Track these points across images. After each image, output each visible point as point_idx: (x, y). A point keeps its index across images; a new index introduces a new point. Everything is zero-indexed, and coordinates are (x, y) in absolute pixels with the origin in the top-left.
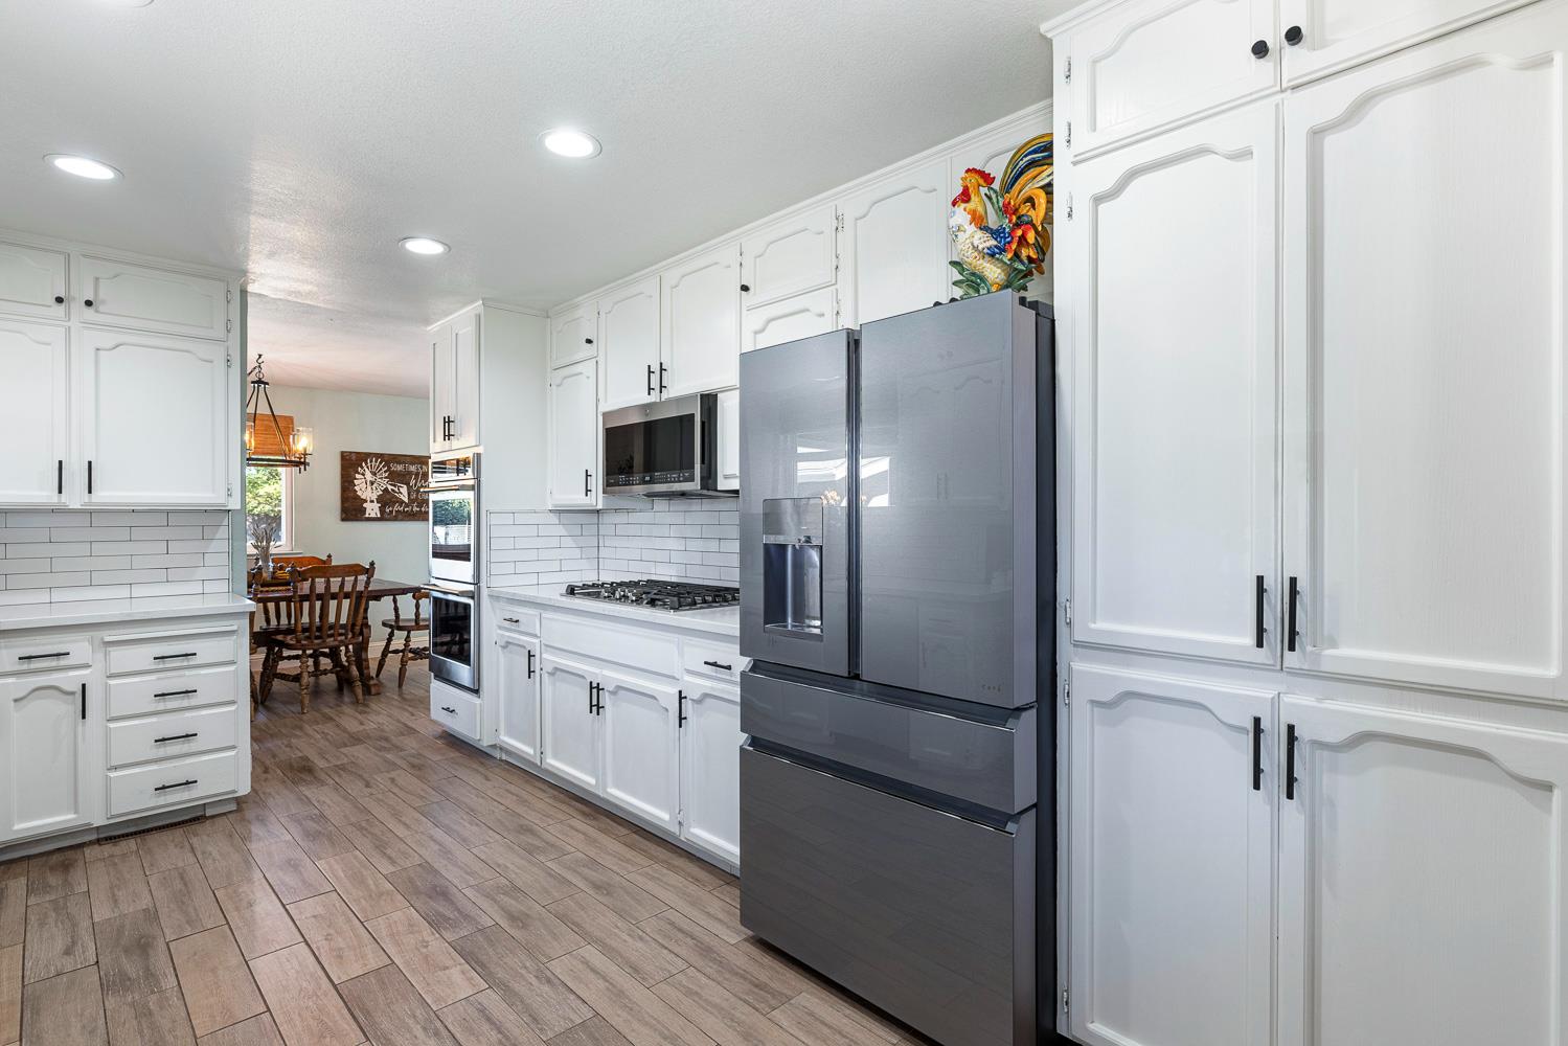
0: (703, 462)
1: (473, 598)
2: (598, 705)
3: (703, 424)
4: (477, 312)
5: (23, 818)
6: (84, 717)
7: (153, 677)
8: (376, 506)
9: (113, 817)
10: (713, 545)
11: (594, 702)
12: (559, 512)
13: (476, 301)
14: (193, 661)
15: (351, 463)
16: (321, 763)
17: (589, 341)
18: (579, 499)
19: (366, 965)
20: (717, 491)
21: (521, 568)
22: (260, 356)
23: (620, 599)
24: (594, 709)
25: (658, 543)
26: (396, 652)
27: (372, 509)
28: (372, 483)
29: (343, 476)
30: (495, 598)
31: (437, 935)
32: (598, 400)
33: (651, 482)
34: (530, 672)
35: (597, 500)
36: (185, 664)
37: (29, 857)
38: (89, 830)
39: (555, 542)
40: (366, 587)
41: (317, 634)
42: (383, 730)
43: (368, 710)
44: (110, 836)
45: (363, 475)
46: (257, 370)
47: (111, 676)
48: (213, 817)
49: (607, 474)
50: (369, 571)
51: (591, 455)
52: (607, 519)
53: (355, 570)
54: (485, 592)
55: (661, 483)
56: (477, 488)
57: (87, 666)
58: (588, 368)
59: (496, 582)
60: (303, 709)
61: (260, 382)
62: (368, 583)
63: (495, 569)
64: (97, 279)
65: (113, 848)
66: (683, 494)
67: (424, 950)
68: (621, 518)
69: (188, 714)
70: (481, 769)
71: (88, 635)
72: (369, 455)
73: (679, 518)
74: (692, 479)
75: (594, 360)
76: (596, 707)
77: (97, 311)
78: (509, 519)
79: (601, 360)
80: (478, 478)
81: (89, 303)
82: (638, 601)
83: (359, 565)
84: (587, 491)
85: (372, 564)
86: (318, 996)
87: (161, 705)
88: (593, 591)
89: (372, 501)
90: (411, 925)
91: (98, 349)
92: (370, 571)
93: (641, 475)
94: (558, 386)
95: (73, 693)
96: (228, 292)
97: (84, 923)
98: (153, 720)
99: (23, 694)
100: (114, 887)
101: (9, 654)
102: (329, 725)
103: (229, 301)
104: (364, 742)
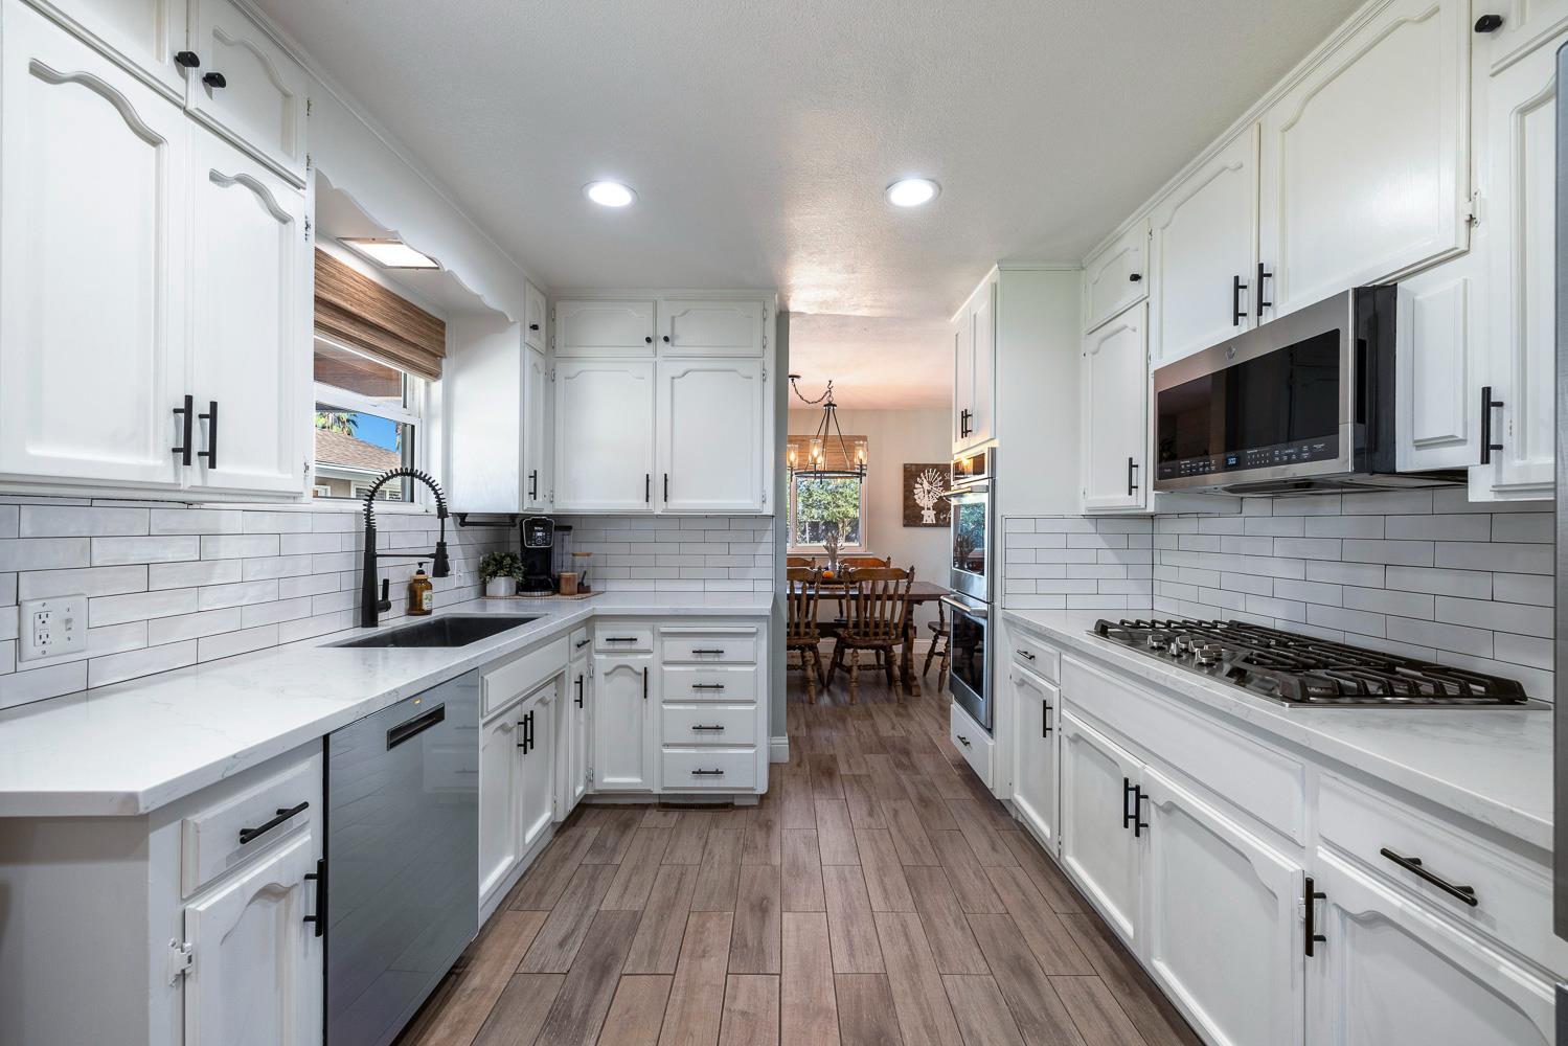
0: (1359, 416)
1: (986, 618)
2: (1137, 817)
3: (1360, 346)
4: (994, 281)
5: (614, 772)
6: (645, 697)
7: (693, 668)
8: (932, 513)
9: (664, 789)
10: (1372, 576)
11: (1132, 812)
12: (1097, 517)
13: (991, 266)
14: (723, 658)
15: (912, 474)
16: (843, 769)
17: (1135, 278)
18: (1120, 500)
20: (1393, 473)
21: (1044, 587)
22: (832, 381)
23: (1179, 656)
24: (1132, 822)
25: (1250, 565)
26: (940, 654)
27: (929, 516)
28: (929, 492)
29: (905, 486)
30: (1011, 622)
32: (1148, 358)
33: (1238, 466)
34: (1045, 729)
35: (1147, 499)
36: (716, 659)
37: (616, 806)
38: (649, 794)
39: (1090, 556)
40: (907, 591)
42: (908, 741)
44: (673, 804)
45: (922, 484)
46: (829, 393)
47: (665, 663)
48: (740, 807)
49: (1160, 461)
50: (909, 576)
51: (1138, 436)
52: (1166, 527)
53: (899, 574)
54: (999, 614)
55: (1260, 466)
56: (992, 489)
57: (648, 652)
58: (1136, 318)
59: (1011, 602)
60: (852, 700)
61: (830, 404)
62: (908, 588)
63: (1011, 587)
64: (673, 318)
65: (664, 819)
66: (1305, 485)
68: (1187, 526)
69: (719, 707)
70: (991, 829)
71: (650, 624)
72: (926, 466)
73: (1292, 527)
74: (1332, 453)
75: (1143, 304)
76: (1135, 821)
77: (673, 345)
78: (1029, 526)
79: (1154, 301)
80: (992, 478)
81: (666, 339)
82: (1211, 666)
83: (900, 570)
84: (1131, 487)
85: (912, 569)
87: (699, 696)
88: (1133, 634)
89: (929, 509)
91: (673, 378)
93: (1222, 456)
94: (1094, 353)
95: (640, 674)
96: (765, 310)
97: (593, 909)
98: (694, 707)
99: (609, 670)
100: (636, 869)
101: (601, 635)
102: (867, 722)
103: (764, 319)
104: (888, 752)
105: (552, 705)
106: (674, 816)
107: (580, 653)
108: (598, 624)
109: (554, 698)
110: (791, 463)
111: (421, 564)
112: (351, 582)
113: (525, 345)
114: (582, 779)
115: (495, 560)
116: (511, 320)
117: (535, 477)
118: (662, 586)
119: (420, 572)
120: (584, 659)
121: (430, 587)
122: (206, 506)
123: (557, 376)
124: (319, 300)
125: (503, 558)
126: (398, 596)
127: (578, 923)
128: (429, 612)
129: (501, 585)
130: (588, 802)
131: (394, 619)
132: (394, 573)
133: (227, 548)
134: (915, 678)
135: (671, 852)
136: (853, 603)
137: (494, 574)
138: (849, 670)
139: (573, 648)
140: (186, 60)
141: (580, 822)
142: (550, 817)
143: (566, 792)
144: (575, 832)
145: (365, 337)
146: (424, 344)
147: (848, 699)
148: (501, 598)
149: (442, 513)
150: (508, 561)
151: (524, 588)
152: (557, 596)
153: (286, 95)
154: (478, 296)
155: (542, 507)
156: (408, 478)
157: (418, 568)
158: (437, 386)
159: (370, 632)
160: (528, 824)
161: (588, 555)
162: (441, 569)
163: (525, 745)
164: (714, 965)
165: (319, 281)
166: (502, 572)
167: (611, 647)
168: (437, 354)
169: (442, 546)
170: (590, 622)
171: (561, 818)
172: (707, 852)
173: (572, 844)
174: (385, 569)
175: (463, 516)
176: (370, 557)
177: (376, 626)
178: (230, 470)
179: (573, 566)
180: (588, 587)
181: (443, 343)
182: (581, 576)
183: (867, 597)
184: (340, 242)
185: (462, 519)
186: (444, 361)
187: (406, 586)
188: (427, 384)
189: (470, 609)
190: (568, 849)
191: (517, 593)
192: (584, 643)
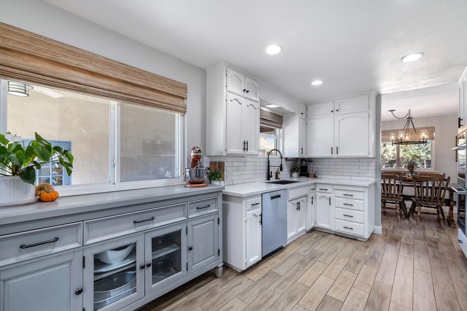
6: (330, 205)
7: (343, 199)
9: (335, 230)
16: (403, 241)
19: (338, 297)
22: (410, 110)
31: (364, 307)
37: (322, 232)
38: (331, 231)
41: (429, 200)
43: (442, 231)
44: (337, 234)
46: (409, 114)
47: (336, 197)
48: (359, 241)
57: (331, 193)
61: (410, 118)
64: (339, 104)
65: (335, 237)
67: (355, 307)
69: (352, 211)
71: (331, 186)
77: (339, 112)
81: (337, 110)
85: (449, 178)
86: (320, 294)
87: (345, 207)
90: (362, 298)
91: (339, 121)
92: (448, 180)
95: (328, 199)
96: (369, 97)
97: (313, 248)
98: (344, 210)
99: (320, 197)
100: (325, 244)
101: (318, 188)
102: (421, 231)
103: (369, 100)
104: (427, 241)
105: (305, 202)
106: (338, 238)
107: (312, 191)
108: (317, 185)
109: (305, 201)
110: (392, 140)
111: (278, 169)
112: (265, 171)
113: (300, 118)
114: (313, 222)
115: (294, 168)
116: (296, 113)
117: (302, 149)
118: (337, 177)
119: (278, 170)
120: (314, 193)
121: (280, 173)
122: (245, 157)
123: (308, 124)
124: (261, 118)
125: (296, 168)
126: (274, 175)
127: (309, 249)
128: (279, 179)
129: (295, 174)
130: (314, 229)
131: (273, 179)
132: (273, 170)
133: (248, 164)
134: (454, 221)
135: (335, 244)
136: (430, 190)
137: (294, 172)
138: (416, 213)
139: (311, 190)
140: (244, 90)
141: (313, 232)
142: (305, 228)
143: (309, 224)
144: (311, 234)
145: (268, 123)
146: (279, 122)
147: (416, 223)
148: (295, 177)
149: (282, 158)
150: (297, 169)
151: (300, 175)
152: (309, 178)
153: (256, 88)
154: (289, 110)
155: (304, 156)
156: (276, 151)
157: (277, 169)
158: (281, 130)
159: (269, 181)
160: (299, 228)
161: (317, 168)
162: (281, 170)
163: (298, 209)
164: (340, 267)
165: (261, 115)
166: (295, 171)
167: (321, 191)
168: (281, 123)
169: (281, 164)
170: (315, 184)
171: (308, 229)
172: (345, 247)
173: (310, 236)
174: (271, 169)
175: (286, 158)
176: (269, 167)
177: (270, 180)
178: (250, 151)
179: (313, 171)
180: (317, 176)
181: (282, 121)
182: (315, 173)
183: (436, 188)
184: (264, 106)
185: (286, 159)
186: (283, 124)
187: (275, 173)
188: (279, 130)
189: (289, 179)
190: (309, 236)
191: (299, 177)
192: (314, 189)
